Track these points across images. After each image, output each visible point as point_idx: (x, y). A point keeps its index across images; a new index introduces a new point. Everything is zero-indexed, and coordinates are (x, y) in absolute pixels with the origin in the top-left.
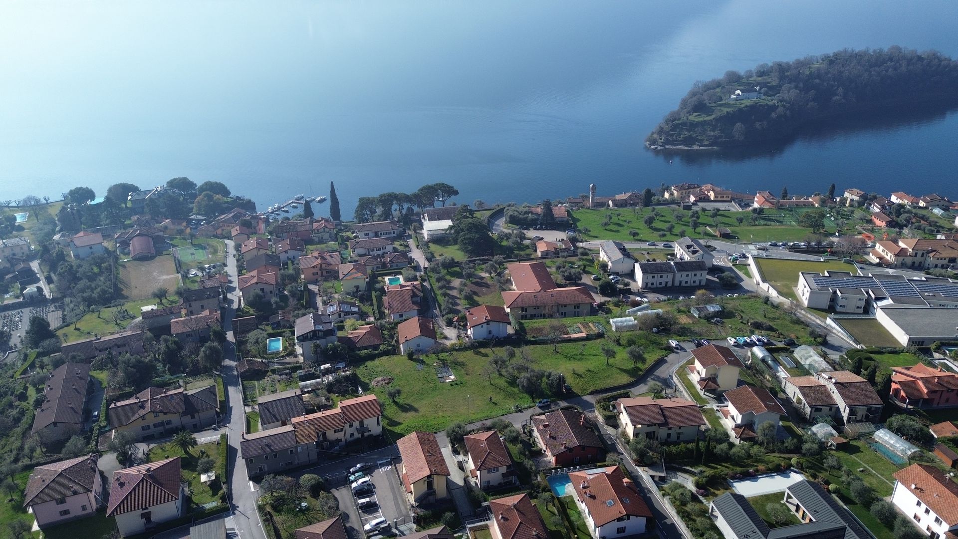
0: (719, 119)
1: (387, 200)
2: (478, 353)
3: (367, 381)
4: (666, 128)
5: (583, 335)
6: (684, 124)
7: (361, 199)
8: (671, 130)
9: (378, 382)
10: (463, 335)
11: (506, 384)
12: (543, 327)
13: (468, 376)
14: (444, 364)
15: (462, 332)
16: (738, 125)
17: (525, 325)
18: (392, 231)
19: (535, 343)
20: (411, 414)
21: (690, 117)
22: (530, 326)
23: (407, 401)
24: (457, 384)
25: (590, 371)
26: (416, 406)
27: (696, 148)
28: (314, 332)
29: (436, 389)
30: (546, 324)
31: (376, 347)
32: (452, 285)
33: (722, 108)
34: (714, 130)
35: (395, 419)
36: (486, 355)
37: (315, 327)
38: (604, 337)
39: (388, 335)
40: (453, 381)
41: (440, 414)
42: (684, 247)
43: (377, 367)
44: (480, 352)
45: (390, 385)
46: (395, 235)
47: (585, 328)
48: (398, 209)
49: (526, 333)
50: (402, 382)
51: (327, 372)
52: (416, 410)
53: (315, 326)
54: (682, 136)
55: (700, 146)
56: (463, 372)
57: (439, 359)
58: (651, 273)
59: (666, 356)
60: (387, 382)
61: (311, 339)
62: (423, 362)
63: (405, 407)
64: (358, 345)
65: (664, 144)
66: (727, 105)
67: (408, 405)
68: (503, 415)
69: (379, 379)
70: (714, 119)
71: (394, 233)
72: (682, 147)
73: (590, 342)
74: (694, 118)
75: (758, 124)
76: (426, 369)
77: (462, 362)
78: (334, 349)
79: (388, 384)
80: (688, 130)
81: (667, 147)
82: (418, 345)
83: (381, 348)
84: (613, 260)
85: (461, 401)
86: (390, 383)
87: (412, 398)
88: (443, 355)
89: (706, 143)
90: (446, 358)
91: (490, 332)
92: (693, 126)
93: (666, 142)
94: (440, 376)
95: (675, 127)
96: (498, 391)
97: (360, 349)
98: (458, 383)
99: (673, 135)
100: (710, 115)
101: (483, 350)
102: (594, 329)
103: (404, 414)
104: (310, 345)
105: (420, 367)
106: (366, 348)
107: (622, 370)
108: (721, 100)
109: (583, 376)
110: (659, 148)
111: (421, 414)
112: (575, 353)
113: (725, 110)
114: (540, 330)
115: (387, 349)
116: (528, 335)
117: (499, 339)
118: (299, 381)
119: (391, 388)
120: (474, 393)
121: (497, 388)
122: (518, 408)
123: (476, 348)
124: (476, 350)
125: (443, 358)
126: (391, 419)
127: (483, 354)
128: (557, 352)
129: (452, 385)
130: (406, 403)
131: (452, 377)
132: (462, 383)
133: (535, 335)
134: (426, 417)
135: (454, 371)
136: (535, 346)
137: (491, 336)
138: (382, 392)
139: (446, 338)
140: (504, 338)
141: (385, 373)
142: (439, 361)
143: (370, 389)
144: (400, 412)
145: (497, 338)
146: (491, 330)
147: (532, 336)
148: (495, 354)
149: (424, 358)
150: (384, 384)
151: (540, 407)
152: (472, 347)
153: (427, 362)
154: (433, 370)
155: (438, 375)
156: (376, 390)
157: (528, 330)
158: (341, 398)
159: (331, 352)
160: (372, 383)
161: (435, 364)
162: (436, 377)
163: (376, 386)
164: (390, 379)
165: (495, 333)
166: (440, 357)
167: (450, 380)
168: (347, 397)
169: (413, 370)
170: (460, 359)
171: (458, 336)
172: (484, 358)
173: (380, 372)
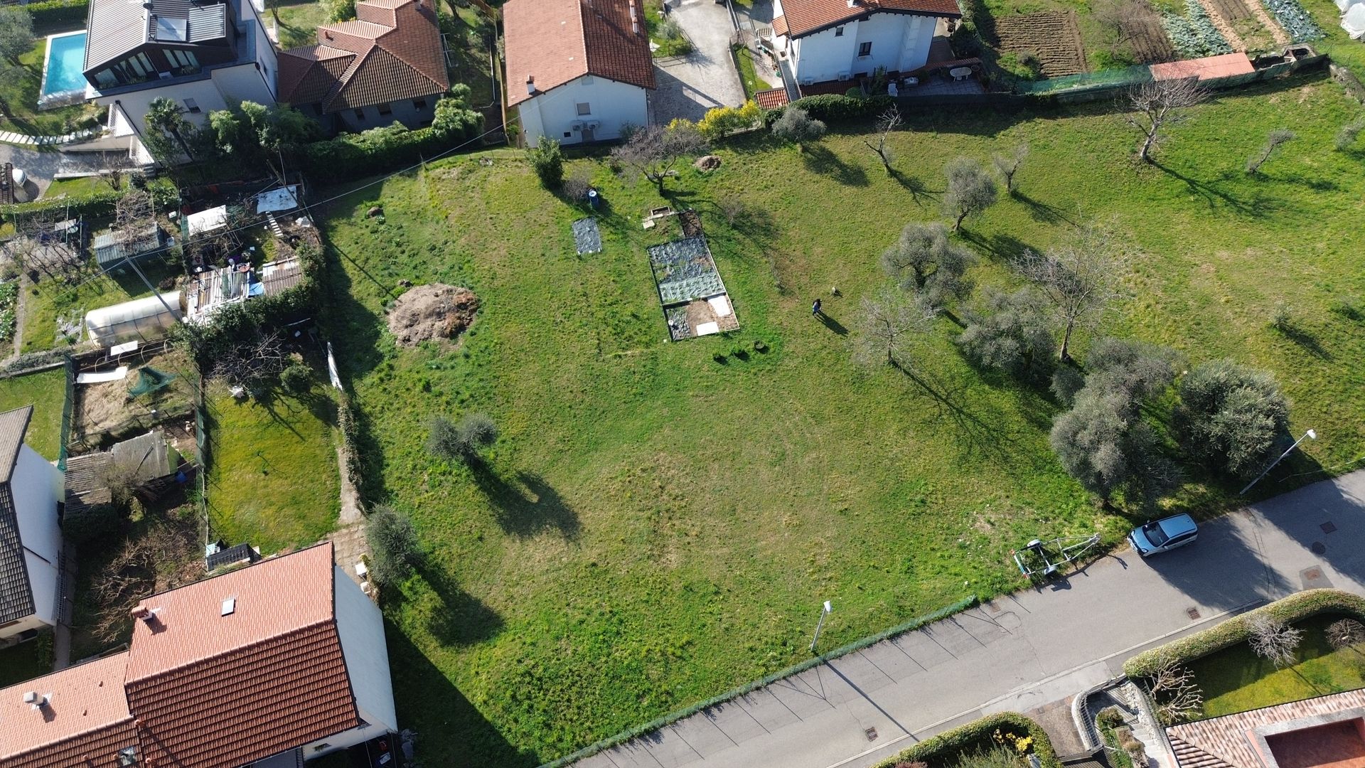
2: (823, 162)
3: (373, 305)
5: (1239, 65)
9: (414, 320)
10: (752, 42)
13: (788, 305)
14: (683, 220)
15: (746, 23)
19: (1056, 107)
20: (544, 550)
23: (530, 461)
24: (742, 355)
26: (568, 490)
28: (152, 50)
29: (654, 379)
31: (421, 110)
35: (473, 589)
36: (854, 177)
37: (151, 28)
38: (1327, 73)
39: (479, 30)
40: (725, 335)
41: (674, 558)
43: (420, 216)
44: (831, 157)
45: (463, 339)
47: (1232, 20)
49: (996, 41)
50: (513, 328)
51: (209, 253)
52: (568, 523)
53: (153, 19)
56: (764, 277)
57: (665, 193)
60: (448, 322)
61: (150, 80)
62: (597, 208)
63: (519, 498)
64: (351, 100)
67: (534, 483)
68: (975, 604)
69: (420, 298)
73: (1274, 99)
76: (612, 251)
77: (762, 214)
79: (453, 334)
82: (583, 109)
83: (439, 113)
85: (765, 473)
86: (461, 328)
87: (553, 437)
88: (679, 170)
90: (695, 184)
91: (865, 49)
94: (671, 292)
96: (929, 408)
97: (363, 120)
98: (747, 345)
101: (843, 147)
103: (511, 548)
105: (587, 233)
106: (384, 115)
111: (590, 555)
114: (1047, 24)
115: (464, 123)
116: (1011, 59)
117: (901, 85)
118: (110, 284)
119: (463, 368)
120: (818, 418)
121: (923, 388)
122: (1036, 549)
123: (816, 136)
124: (814, 145)
125: (680, 187)
126: (452, 583)
127: (841, 166)
128: (1148, 160)
129: (720, 360)
130: (522, 466)
131: (721, 306)
132: (764, 350)
133: (1032, 52)
134: (612, 584)
135: (728, 266)
136: (1051, 123)
137: (869, 64)
138: (427, 388)
139: (687, 52)
140: (923, 75)
141: (449, 261)
142: (666, 203)
143: (380, 357)
144: (497, 529)
145: (894, 76)
146: (871, 43)
147: (1029, 62)
148: (893, 173)
149: (606, 185)
150: (436, 338)
151: (1150, 559)
152: (800, 134)
153: (616, 209)
154: (641, 259)
155: (662, 294)
156: (402, 365)
157: (1001, 28)
158: (251, 414)
159: (228, 148)
160: (392, 317)
161: (647, 224)
162: (652, 304)
163: (407, 340)
164: (462, 306)
165: (881, 57)
166: (670, 184)
167: (712, 328)
168: (279, 408)
169: (560, 253)
170: (753, 199)
171: (736, 48)
172: (849, 190)
173: (426, 255)
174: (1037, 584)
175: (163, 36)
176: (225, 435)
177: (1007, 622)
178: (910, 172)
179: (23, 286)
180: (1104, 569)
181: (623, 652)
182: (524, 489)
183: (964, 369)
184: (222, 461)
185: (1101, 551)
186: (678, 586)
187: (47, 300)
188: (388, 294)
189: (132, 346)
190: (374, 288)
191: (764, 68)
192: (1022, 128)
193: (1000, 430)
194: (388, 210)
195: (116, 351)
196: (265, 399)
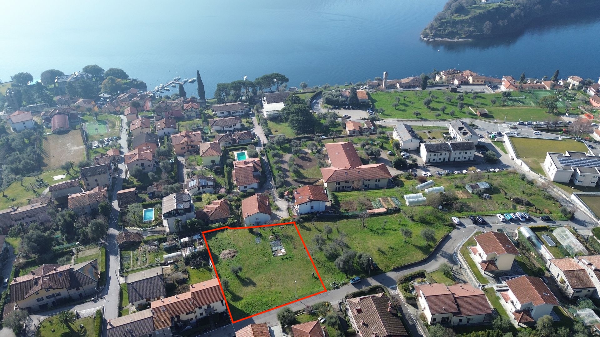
0: (474, 18)
1: (238, 86)
2: (303, 227)
3: (217, 253)
4: (436, 25)
5: (384, 210)
6: (448, 22)
7: (219, 85)
8: (439, 27)
9: (225, 255)
10: (291, 207)
11: (325, 259)
12: (352, 200)
13: (296, 250)
14: (276, 237)
15: (291, 204)
16: (487, 23)
17: (339, 199)
18: (241, 111)
19: (348, 217)
20: (250, 288)
21: (453, 17)
22: (342, 200)
23: (247, 275)
24: (287, 258)
25: (391, 248)
26: (254, 280)
27: (456, 40)
28: (176, 210)
29: (270, 262)
30: (355, 197)
31: (225, 220)
32: (284, 159)
33: (476, 10)
34: (469, 26)
35: (238, 294)
36: (309, 229)
37: (177, 206)
38: (400, 212)
39: (235, 206)
40: (284, 255)
41: (273, 288)
42: (457, 129)
43: (225, 239)
44: (305, 226)
45: (234, 258)
46: (243, 113)
47: (385, 202)
48: (245, 92)
49: (340, 206)
50: (244, 255)
51: (186, 245)
52: (254, 284)
53: (177, 204)
54: (446, 31)
55: (459, 39)
56: (291, 246)
58: (434, 152)
59: (451, 232)
60: (232, 255)
61: (174, 215)
62: (260, 236)
63: (245, 281)
64: (211, 219)
65: (434, 37)
66: (479, 8)
67: (248, 279)
68: (324, 292)
69: (226, 251)
70: (470, 18)
71: (242, 112)
72: (446, 39)
73: (390, 216)
74: (456, 17)
75: (501, 22)
76: (263, 243)
77: (291, 236)
78: (192, 224)
79: (233, 257)
80: (451, 27)
81: (436, 39)
82: (257, 219)
83: (228, 221)
84: (404, 140)
85: (290, 276)
86: (234, 256)
87: (251, 272)
88: (276, 229)
89: (464, 36)
90: (279, 231)
91: (312, 208)
92: (455, 23)
93: (435, 36)
94: (274, 249)
95: (442, 24)
96: (319, 265)
97: (213, 222)
98: (288, 257)
99: (440, 30)
100: (467, 15)
101: (307, 224)
102: (392, 203)
103: (244, 289)
104: (173, 220)
105: (258, 240)
106: (217, 221)
107: (417, 247)
108: (475, 4)
109: (386, 253)
110: (430, 40)
111: (258, 289)
112: (378, 227)
113: (478, 11)
114: (350, 203)
115: (234, 222)
116: (342, 210)
117: (319, 214)
118: (165, 252)
119: (235, 262)
120: (300, 267)
121: (318, 262)
122: (334, 283)
123: (302, 222)
124: (302, 224)
125: (276, 232)
126: (234, 293)
127: (307, 228)
128: (364, 226)
129: (282, 259)
130: (246, 276)
131: (283, 251)
132: (291, 257)
133: (347, 208)
134: (262, 292)
135: (285, 244)
136: (347, 220)
137: (313, 211)
138: (228, 265)
139: (278, 209)
140: (324, 212)
141: (231, 245)
142: (273, 234)
143: (219, 261)
144: (242, 286)
145: (318, 212)
146: (313, 206)
147: (345, 210)
148: (316, 229)
149: (262, 232)
150: (229, 258)
151: (353, 284)
152: (298, 222)
153: (263, 236)
154: (268, 244)
155: (272, 249)
156: (223, 262)
157: (341, 204)
158: (195, 271)
159: (189, 227)
160: (221, 255)
161: (270, 238)
162: (270, 251)
163: (224, 258)
164: (234, 252)
165: (316, 209)
166: (274, 231)
167: (281, 254)
168: (200, 269)
169: (252, 243)
170: (289, 233)
171: (288, 208)
172: (308, 232)
173: (227, 245)
174: (334, 289)
175: (179, 207)
176: (191, 274)
178: (319, 229)
180: (346, 286)
181: (264, 300)
182: (246, 280)
183: (326, 260)
184: (191, 278)
185: (345, 284)
186: (274, 292)
187: (152, 255)
188: (220, 252)
189: (172, 261)
190: (217, 251)
191: (294, 212)
192: (341, 221)
193: (331, 268)
194: (219, 238)
195: (168, 262)
196: (198, 269)
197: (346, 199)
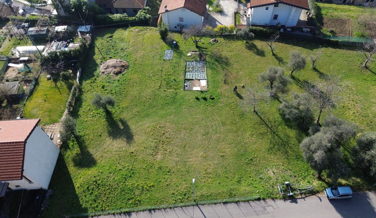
2: (252, 47)
3: (98, 62)
9: (108, 67)
11: (277, 116)
12: (346, 18)
13: (226, 87)
14: (201, 56)
15: (242, 7)
17: (323, 12)
19: (336, 45)
20: (119, 144)
22: (329, 14)
23: (125, 116)
24: (205, 99)
26: (133, 127)
29: (174, 100)
30: (352, 14)
31: (134, 12)
35: (91, 150)
36: (261, 53)
40: (202, 92)
41: (159, 157)
43: (122, 40)
44: (255, 46)
45: (120, 76)
49: (322, 24)
50: (136, 75)
52: (129, 137)
56: (221, 77)
57: (197, 47)
60: (118, 70)
62: (175, 47)
63: (117, 126)
67: (123, 122)
68: (259, 199)
69: (111, 62)
76: (175, 60)
77: (226, 59)
79: (117, 74)
82: (181, 19)
83: (139, 13)
85: (199, 137)
86: (120, 72)
87: (136, 110)
88: (205, 41)
90: (207, 46)
91: (276, 17)
94: (188, 76)
96: (263, 129)
97: (114, 11)
98: (208, 96)
101: (259, 44)
103: (109, 141)
105: (169, 53)
111: (132, 149)
114: (341, 22)
115: (145, 17)
116: (326, 30)
117: (285, 30)
119: (116, 83)
120: (224, 124)
121: (263, 122)
122: (287, 185)
123: (251, 39)
124: (250, 42)
125: (203, 46)
126: (86, 147)
127: (257, 49)
128: (366, 67)
129: (197, 99)
130: (122, 117)
131: (204, 83)
132: (213, 99)
133: (334, 29)
134: (135, 160)
135: (210, 71)
136: (334, 50)
137: (275, 23)
138: (103, 87)
140: (293, 28)
141: (125, 53)
142: (197, 50)
143: (94, 76)
144: (107, 134)
145: (283, 26)
146: (278, 15)
147: (332, 32)
148: (274, 55)
149: (180, 42)
150: (112, 74)
151: (331, 201)
152: (245, 37)
153: (181, 49)
154: (183, 64)
155: (186, 75)
156: (99, 80)
157: (325, 21)
158: (51, 83)
160: (102, 66)
161: (189, 54)
162: (182, 78)
163: (103, 73)
164: (123, 66)
165: (281, 20)
166: (200, 44)
167: (198, 89)
168: (58, 84)
169: (158, 57)
170: (225, 53)
171: (236, 13)
172: (258, 57)
173: (119, 51)
174: (285, 198)
176: (39, 88)
177: (269, 209)
178: (279, 55)
179: (7, 38)
180: (313, 199)
181: (129, 183)
182: (120, 124)
183: (280, 120)
184: (35, 95)
185: (313, 193)
186: (157, 166)
187: (12, 43)
188: (104, 59)
190: (101, 57)
191: (243, 20)
192: (323, 49)
193: (287, 142)
194: (114, 37)
196: (55, 81)
197: (336, 13)
